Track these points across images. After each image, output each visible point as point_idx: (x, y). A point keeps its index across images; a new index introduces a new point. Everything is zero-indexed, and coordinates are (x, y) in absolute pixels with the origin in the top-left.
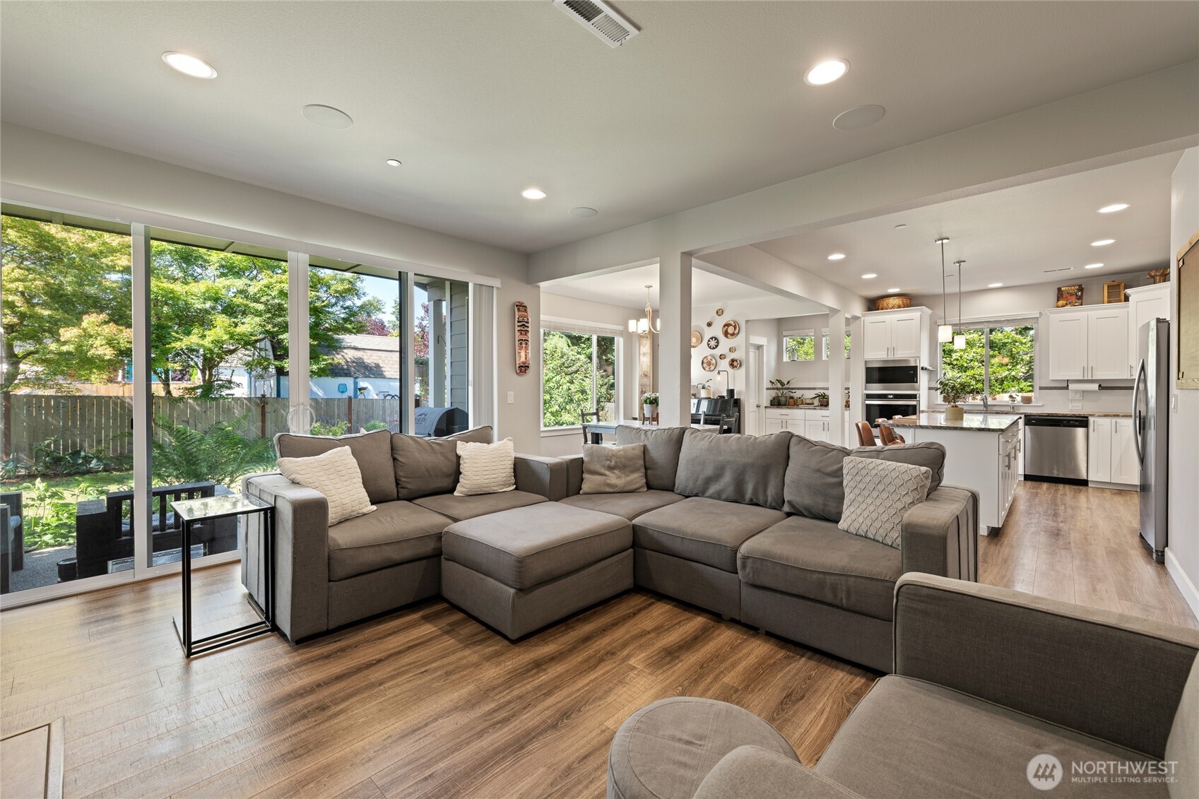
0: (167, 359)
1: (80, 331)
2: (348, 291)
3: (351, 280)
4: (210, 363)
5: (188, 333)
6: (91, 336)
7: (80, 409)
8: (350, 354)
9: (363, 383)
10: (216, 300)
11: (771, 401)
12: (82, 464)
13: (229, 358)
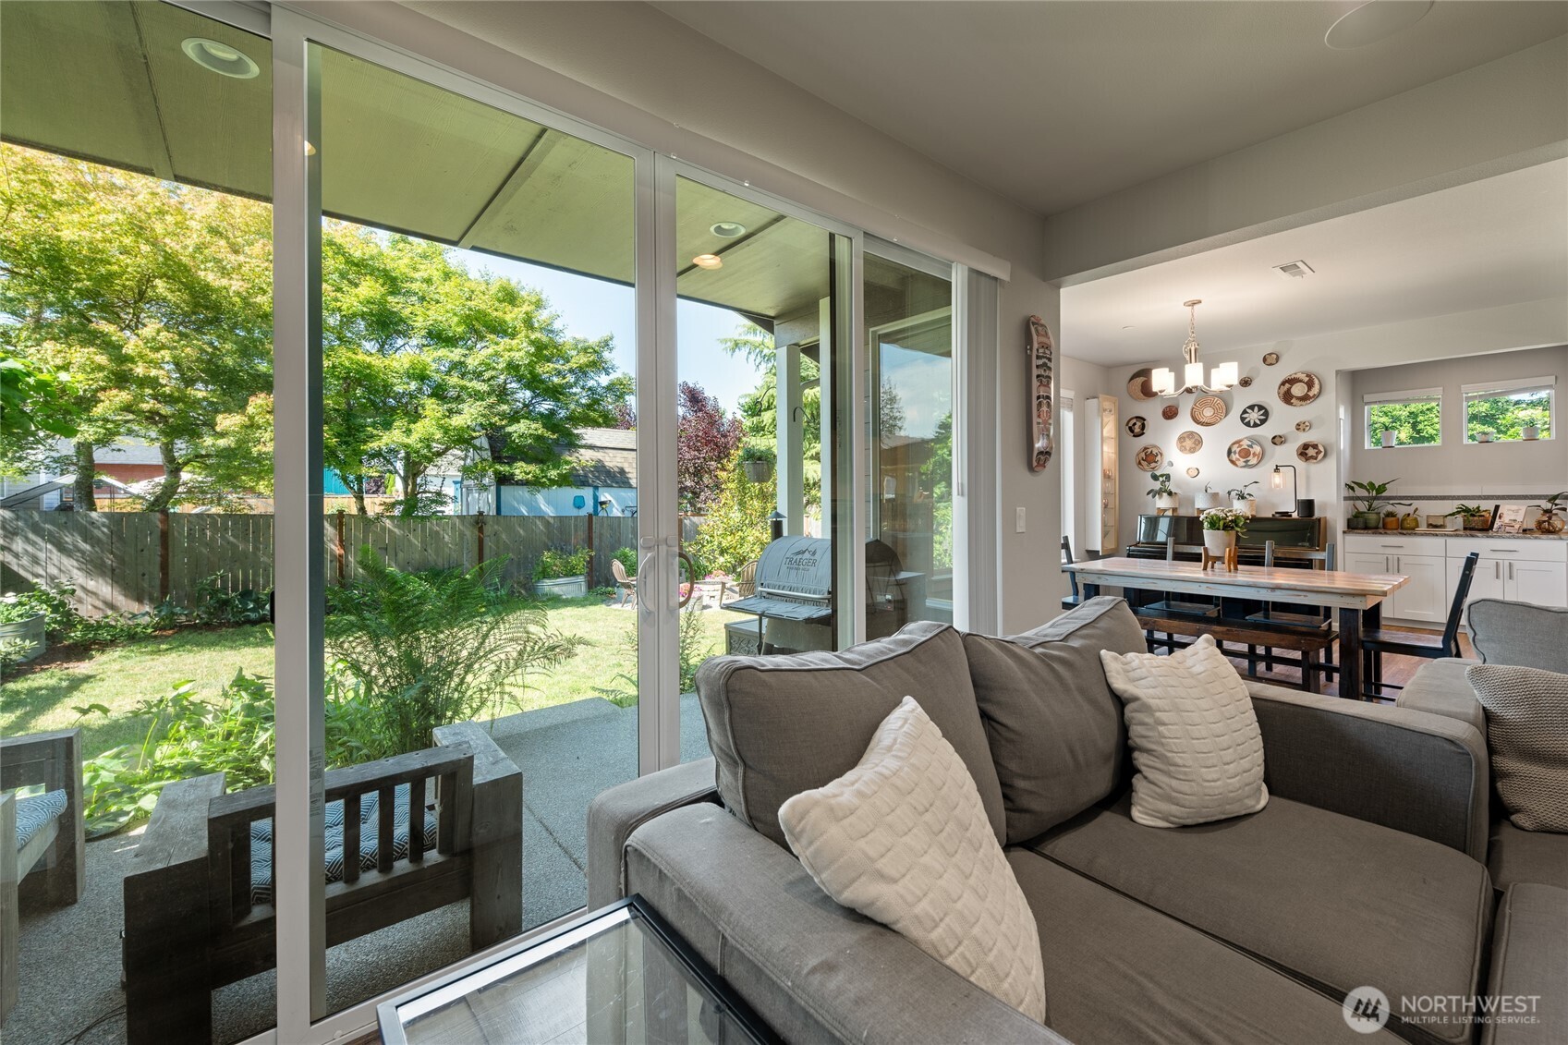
0: (361, 462)
1: (244, 418)
2: (593, 364)
3: (597, 348)
4: (414, 469)
5: (387, 426)
6: (259, 427)
7: (253, 532)
8: (586, 456)
9: (605, 495)
10: (422, 377)
11: (1349, 520)
12: (252, 610)
13: (439, 461)
